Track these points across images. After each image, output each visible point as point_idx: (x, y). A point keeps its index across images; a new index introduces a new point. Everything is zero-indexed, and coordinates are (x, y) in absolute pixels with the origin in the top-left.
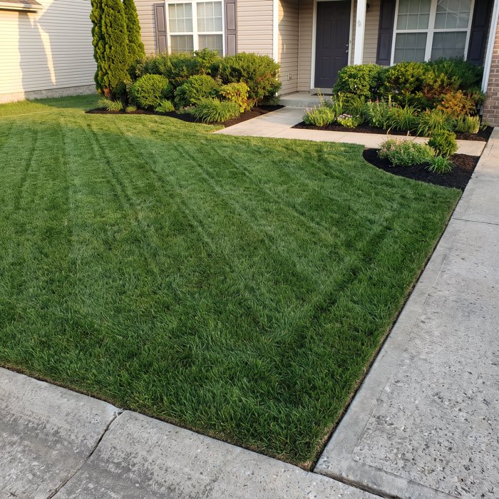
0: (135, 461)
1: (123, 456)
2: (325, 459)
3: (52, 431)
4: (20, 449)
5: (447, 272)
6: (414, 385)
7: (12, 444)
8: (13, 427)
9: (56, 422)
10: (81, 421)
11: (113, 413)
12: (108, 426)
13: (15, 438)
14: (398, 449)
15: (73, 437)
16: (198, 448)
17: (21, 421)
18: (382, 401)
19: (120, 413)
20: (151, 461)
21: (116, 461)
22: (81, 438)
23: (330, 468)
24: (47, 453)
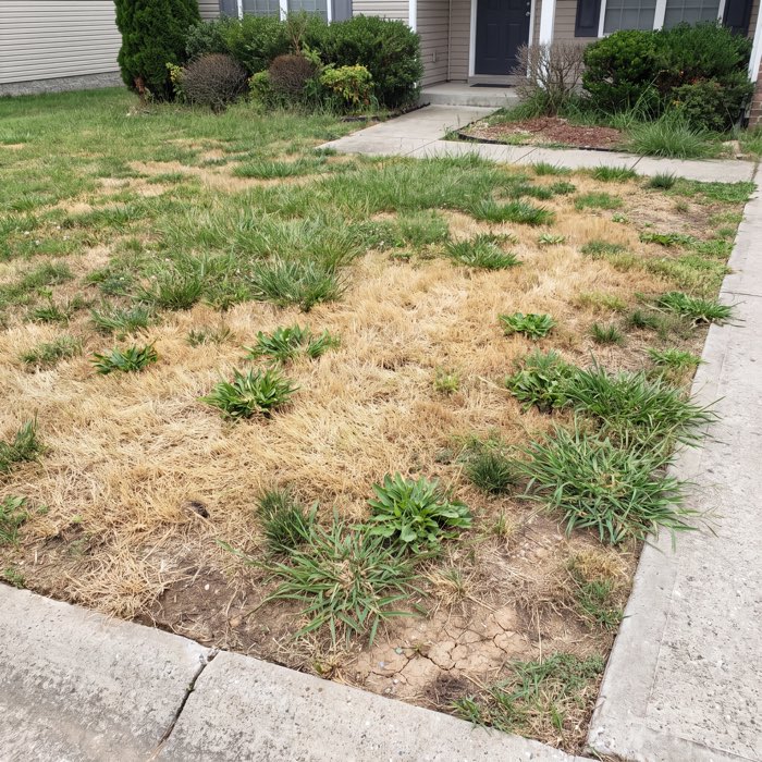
0: (252, 747)
1: (226, 738)
2: (601, 729)
3: (89, 697)
4: (32, 733)
5: (732, 383)
6: (720, 584)
7: (16, 724)
8: (14, 691)
9: (95, 679)
10: (141, 676)
11: (198, 659)
12: (192, 685)
13: (21, 713)
14: (721, 704)
15: (128, 707)
16: (363, 718)
17: (28, 679)
18: (673, 615)
19: (211, 658)
20: (280, 747)
21: (216, 749)
22: (143, 709)
23: (611, 747)
24: (83, 739)
